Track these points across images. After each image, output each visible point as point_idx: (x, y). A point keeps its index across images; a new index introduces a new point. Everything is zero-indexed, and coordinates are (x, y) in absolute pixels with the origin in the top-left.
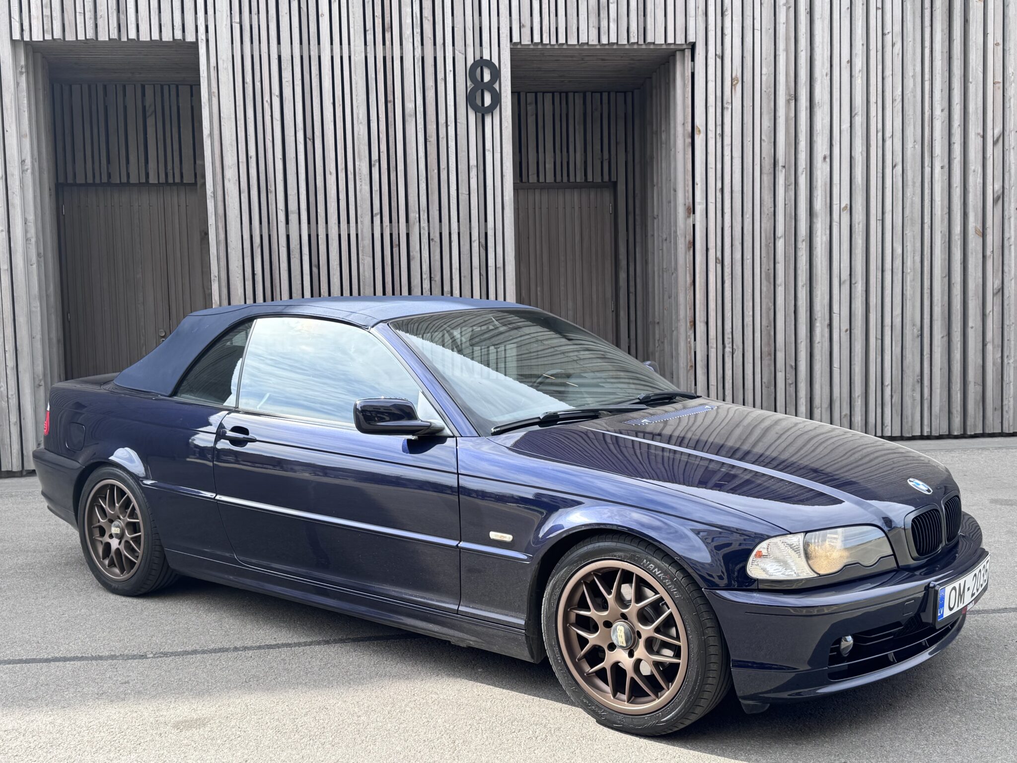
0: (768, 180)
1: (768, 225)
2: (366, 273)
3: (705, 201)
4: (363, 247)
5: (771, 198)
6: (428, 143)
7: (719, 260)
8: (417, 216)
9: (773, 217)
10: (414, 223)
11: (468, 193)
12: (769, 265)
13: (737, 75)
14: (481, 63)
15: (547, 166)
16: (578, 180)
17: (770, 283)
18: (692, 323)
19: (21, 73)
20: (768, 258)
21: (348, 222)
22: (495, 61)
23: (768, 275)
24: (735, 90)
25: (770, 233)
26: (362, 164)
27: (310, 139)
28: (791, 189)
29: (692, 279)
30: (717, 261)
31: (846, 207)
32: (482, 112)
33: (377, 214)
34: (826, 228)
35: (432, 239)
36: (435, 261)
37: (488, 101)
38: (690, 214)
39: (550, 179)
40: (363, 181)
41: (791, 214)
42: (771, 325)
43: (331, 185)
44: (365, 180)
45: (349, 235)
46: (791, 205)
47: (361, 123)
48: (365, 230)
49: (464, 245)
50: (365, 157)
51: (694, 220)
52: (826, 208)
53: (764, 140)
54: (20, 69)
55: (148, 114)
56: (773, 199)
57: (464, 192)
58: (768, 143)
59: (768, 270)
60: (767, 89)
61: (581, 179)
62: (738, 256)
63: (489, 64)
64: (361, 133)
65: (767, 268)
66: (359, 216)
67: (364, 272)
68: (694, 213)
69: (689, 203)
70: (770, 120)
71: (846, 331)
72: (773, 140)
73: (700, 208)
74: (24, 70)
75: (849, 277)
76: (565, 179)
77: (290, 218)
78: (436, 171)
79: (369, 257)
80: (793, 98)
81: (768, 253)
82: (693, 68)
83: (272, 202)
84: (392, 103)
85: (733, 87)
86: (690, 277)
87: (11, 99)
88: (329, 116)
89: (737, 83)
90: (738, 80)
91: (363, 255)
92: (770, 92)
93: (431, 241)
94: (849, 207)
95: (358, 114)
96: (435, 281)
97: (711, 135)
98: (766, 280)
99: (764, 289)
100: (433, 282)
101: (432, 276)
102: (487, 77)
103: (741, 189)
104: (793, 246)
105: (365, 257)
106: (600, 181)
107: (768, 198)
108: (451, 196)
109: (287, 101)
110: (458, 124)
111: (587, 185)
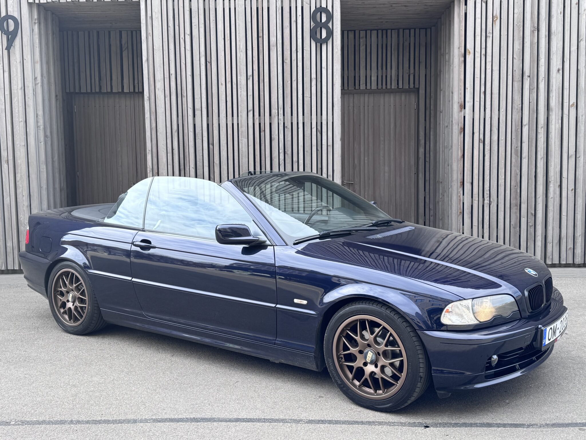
0: (518, 85)
1: (517, 116)
2: (243, 149)
3: (472, 100)
4: (242, 132)
5: (519, 97)
6: (284, 64)
7: (481, 140)
8: (277, 111)
9: (521, 111)
10: (275, 117)
11: (310, 96)
12: (517, 144)
13: (496, 14)
14: (320, 10)
15: (372, 78)
16: (393, 87)
17: (518, 156)
18: (462, 183)
19: (35, 23)
20: (517, 140)
21: (233, 116)
22: (330, 8)
23: (516, 151)
24: (495, 24)
25: (518, 122)
26: (242, 78)
27: (209, 63)
28: (534, 92)
29: (462, 153)
30: (480, 141)
31: (573, 104)
32: (320, 42)
33: (250, 111)
34: (558, 119)
35: (286, 127)
36: (288, 141)
37: (324, 35)
38: (462, 109)
39: (374, 87)
40: (242, 89)
41: (533, 109)
42: (517, 185)
43: (222, 92)
44: (243, 88)
45: (233, 124)
46: (534, 103)
47: (242, 51)
48: (243, 121)
49: (307, 130)
50: (244, 73)
51: (465, 113)
52: (559, 105)
53: (515, 58)
54: (34, 21)
55: (123, 49)
56: (521, 99)
57: (308, 96)
58: (518, 60)
59: (517, 147)
60: (518, 23)
61: (395, 86)
62: (495, 138)
63: (326, 10)
64: (242, 58)
65: (516, 146)
66: (239, 112)
67: (242, 148)
68: (465, 108)
69: (462, 101)
70: (520, 44)
71: (572, 190)
72: (521, 58)
73: (469, 105)
74: (36, 21)
75: (575, 152)
76: (384, 87)
77: (196, 113)
78: (289, 82)
79: (246, 138)
80: (537, 29)
81: (517, 136)
82: (466, 10)
83: (184, 103)
84: (262, 38)
85: (494, 22)
86: (461, 152)
87: (28, 39)
88: (221, 47)
89: (497, 19)
90: (497, 18)
91: (242, 137)
92: (520, 25)
93: (285, 128)
94: (575, 104)
95: (240, 45)
96: (288, 154)
97: (478, 55)
98: (515, 154)
99: (513, 160)
100: (286, 155)
101: (286, 151)
102: (324, 19)
103: (498, 92)
104: (535, 131)
105: (243, 138)
106: (408, 88)
107: (517, 98)
108: (299, 98)
109: (195, 38)
110: (304, 51)
111: (399, 91)
